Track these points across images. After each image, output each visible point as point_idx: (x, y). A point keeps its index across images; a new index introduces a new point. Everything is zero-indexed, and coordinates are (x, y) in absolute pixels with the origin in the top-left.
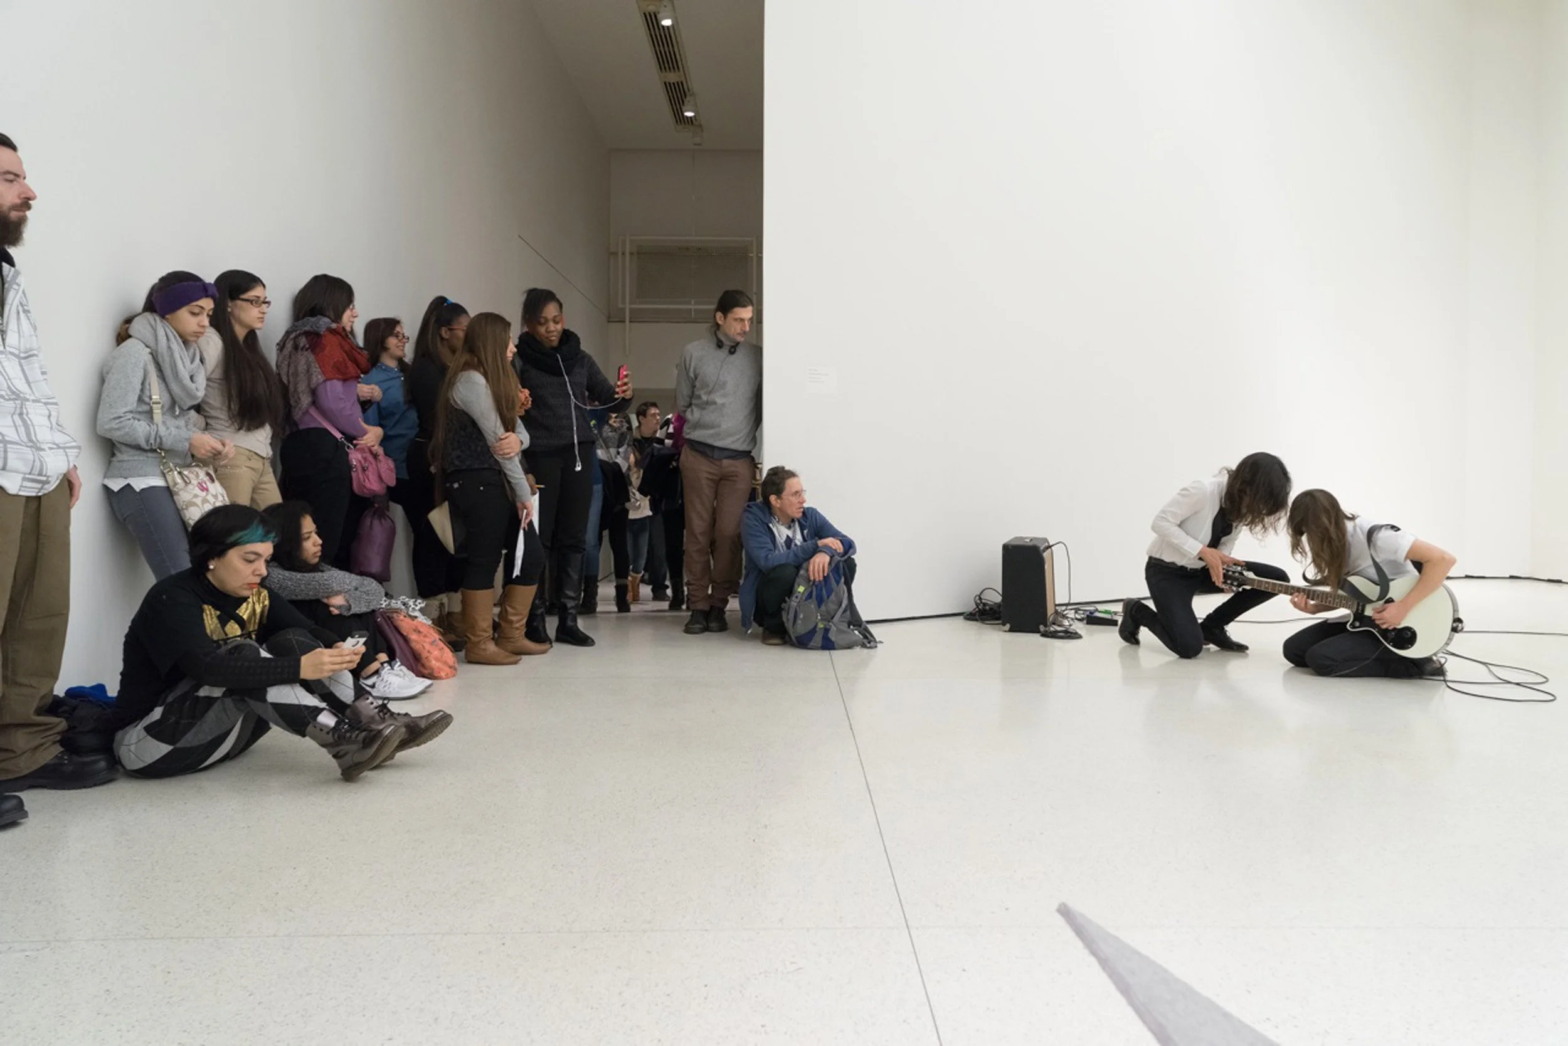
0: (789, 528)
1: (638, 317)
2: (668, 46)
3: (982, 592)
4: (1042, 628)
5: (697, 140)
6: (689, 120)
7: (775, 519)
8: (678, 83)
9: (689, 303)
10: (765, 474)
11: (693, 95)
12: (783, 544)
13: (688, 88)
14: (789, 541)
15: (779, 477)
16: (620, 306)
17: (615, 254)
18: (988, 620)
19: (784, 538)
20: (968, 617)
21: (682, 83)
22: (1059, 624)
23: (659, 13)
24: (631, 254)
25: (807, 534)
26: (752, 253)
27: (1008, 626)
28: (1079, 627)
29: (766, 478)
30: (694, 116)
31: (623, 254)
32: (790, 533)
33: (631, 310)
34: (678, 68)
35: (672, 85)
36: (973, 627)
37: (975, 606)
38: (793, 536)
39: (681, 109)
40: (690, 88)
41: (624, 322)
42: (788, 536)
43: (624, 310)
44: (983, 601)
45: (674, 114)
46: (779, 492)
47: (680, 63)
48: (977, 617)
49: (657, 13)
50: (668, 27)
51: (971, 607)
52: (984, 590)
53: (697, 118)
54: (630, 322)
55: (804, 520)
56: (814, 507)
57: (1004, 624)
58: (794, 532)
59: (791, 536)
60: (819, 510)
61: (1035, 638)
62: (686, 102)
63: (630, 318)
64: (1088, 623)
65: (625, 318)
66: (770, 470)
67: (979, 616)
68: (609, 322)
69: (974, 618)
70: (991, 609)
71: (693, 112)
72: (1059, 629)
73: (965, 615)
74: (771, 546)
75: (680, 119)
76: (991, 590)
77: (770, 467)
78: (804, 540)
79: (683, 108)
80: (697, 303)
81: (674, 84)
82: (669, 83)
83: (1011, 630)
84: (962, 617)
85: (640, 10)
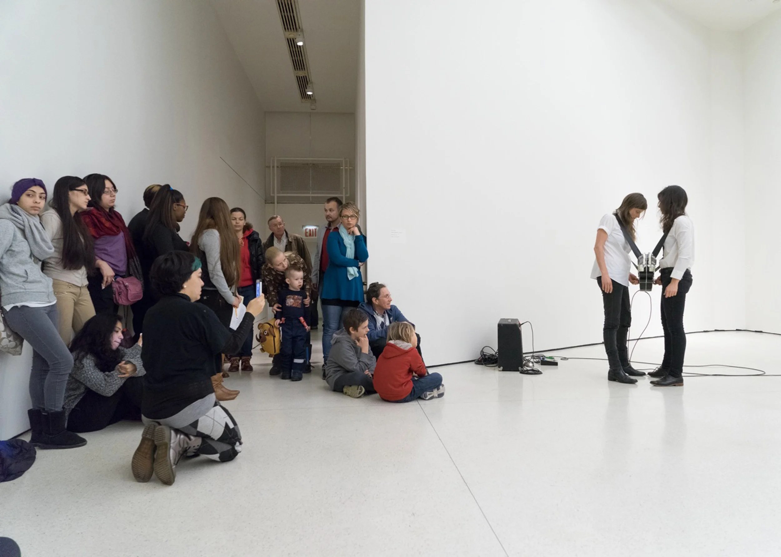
0: (383, 317)
1: (281, 200)
2: (299, 57)
3: (483, 349)
4: (520, 368)
5: (313, 107)
6: (309, 96)
7: (376, 312)
8: (304, 77)
9: (309, 193)
10: (368, 287)
11: (312, 83)
12: (380, 326)
13: (309, 80)
14: (383, 324)
15: (376, 289)
16: (272, 195)
17: (269, 167)
18: (489, 364)
19: (381, 322)
20: (477, 362)
21: (306, 77)
22: (527, 365)
23: (295, 39)
24: (277, 167)
25: (392, 320)
26: (342, 167)
27: (502, 368)
28: (537, 367)
29: (369, 288)
30: (312, 94)
31: (273, 167)
32: (382, 320)
33: (278, 197)
34: (304, 69)
35: (300, 78)
36: (480, 368)
37: (480, 356)
38: (384, 321)
39: (305, 91)
40: (310, 80)
41: (274, 203)
42: (382, 322)
43: (274, 197)
44: (485, 353)
45: (301, 94)
46: (377, 296)
47: (305, 66)
48: (482, 362)
49: (294, 39)
50: (300, 46)
51: (478, 356)
52: (485, 347)
53: (313, 95)
54: (278, 203)
55: (390, 312)
56: (395, 305)
57: (499, 367)
58: (385, 319)
59: (383, 321)
60: (398, 307)
61: (517, 374)
62: (307, 88)
63: (277, 201)
64: (542, 364)
65: (274, 200)
66: (370, 285)
67: (484, 362)
68: (266, 203)
69: (480, 363)
70: (489, 358)
71: (312, 92)
72: (529, 369)
73: (476, 361)
74: (374, 328)
75: (304, 95)
76: (488, 348)
77: (371, 283)
78: (390, 322)
79: (306, 90)
80: (313, 193)
81: (301, 77)
82: (299, 77)
83: (503, 370)
84: (473, 363)
85: (285, 37)
